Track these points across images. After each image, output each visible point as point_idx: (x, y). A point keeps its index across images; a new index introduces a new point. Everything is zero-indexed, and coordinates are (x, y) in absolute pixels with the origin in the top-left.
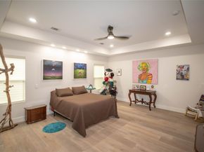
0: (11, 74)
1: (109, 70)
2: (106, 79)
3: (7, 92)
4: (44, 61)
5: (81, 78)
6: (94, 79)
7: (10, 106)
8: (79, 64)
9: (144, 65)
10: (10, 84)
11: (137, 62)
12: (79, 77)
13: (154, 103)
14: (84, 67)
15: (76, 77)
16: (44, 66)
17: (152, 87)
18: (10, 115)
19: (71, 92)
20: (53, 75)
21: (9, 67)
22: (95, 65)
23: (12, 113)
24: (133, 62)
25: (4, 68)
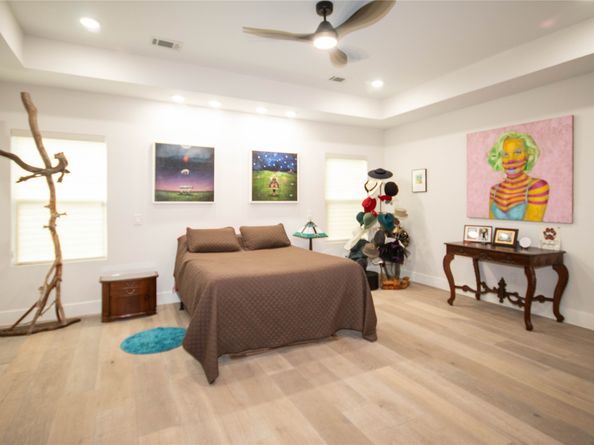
0: (60, 180)
1: (380, 174)
2: (370, 205)
3: (52, 229)
4: (158, 146)
5: (278, 197)
6: (327, 204)
7: (58, 266)
8: (271, 155)
9: (511, 147)
10: (59, 210)
11: (486, 135)
12: (270, 197)
13: (556, 300)
14: (288, 164)
15: (257, 195)
16: (159, 160)
17: (550, 235)
18: (58, 290)
19: (234, 242)
20: (185, 187)
21: (55, 163)
22: (329, 156)
23: (63, 285)
24: (469, 138)
25: (42, 165)
